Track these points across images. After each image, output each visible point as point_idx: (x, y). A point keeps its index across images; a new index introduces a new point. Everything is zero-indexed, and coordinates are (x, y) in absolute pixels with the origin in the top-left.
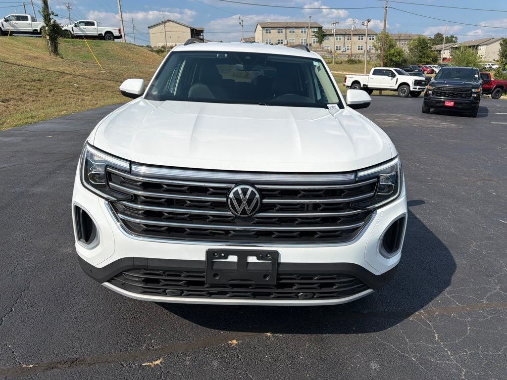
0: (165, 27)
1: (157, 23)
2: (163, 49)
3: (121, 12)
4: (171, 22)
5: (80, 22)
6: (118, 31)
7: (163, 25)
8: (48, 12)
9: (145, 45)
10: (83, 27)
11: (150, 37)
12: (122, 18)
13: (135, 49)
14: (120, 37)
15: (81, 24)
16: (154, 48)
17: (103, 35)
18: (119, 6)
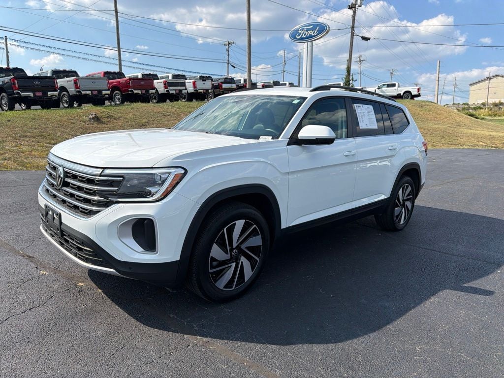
0: (489, 83)
1: (480, 80)
2: (482, 106)
3: (439, 72)
4: (499, 77)
5: (384, 85)
6: (417, 90)
7: (488, 81)
8: (349, 78)
9: (462, 103)
10: (384, 88)
11: (469, 94)
12: (439, 78)
13: (430, 106)
14: (418, 96)
15: (384, 86)
16: (472, 105)
17: (402, 95)
18: (438, 67)
